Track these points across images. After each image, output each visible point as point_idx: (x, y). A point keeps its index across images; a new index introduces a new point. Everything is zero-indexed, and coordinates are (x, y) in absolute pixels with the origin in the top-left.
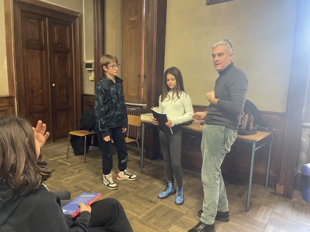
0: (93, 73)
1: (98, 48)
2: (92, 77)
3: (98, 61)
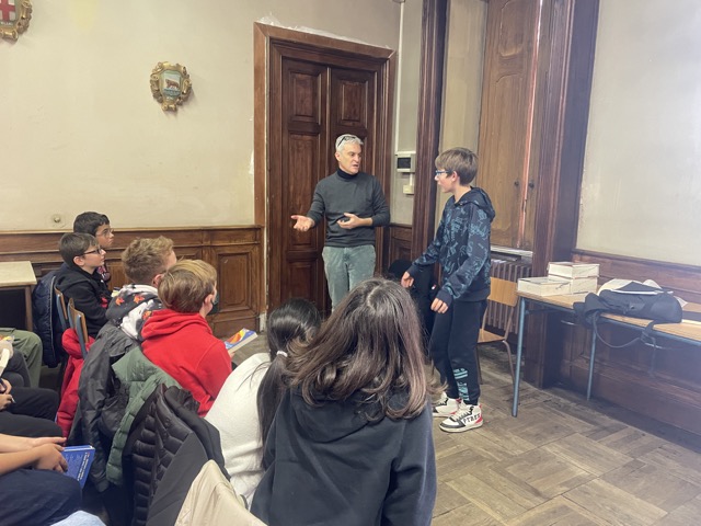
0: (411, 178)
1: (427, 124)
2: (408, 186)
3: (425, 153)
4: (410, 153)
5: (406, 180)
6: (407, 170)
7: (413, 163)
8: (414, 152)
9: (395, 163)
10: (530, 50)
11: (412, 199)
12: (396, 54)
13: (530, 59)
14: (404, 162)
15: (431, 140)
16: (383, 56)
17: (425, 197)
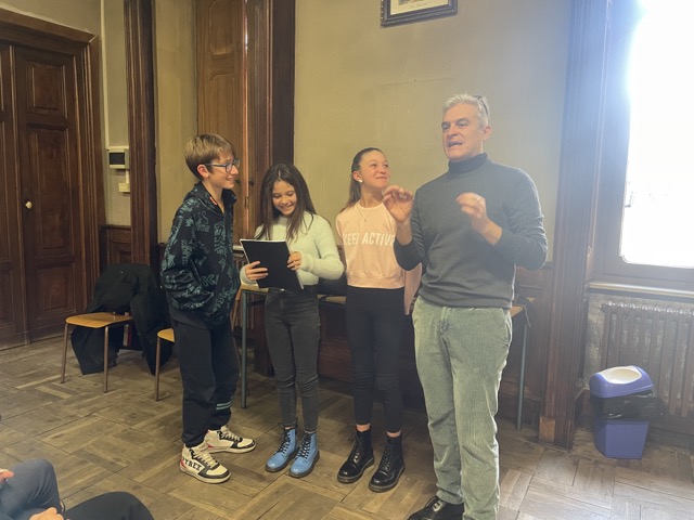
1: (139, 117)
3: (139, 147)
4: (123, 148)
5: (120, 177)
6: (122, 166)
7: (127, 159)
9: (106, 159)
11: (129, 198)
12: (98, 40)
14: (116, 158)
15: (144, 134)
16: (83, 40)
17: (143, 195)
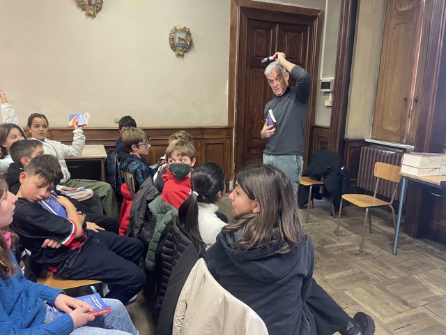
0: (331, 95)
1: (343, 59)
2: (329, 101)
3: (341, 78)
4: (330, 78)
5: (327, 97)
6: (328, 90)
7: (332, 86)
8: (333, 78)
9: (319, 86)
10: (419, 6)
11: (330, 110)
12: (323, 13)
13: (418, 13)
14: (326, 85)
15: (345, 70)
16: (314, 14)
17: (339, 108)
